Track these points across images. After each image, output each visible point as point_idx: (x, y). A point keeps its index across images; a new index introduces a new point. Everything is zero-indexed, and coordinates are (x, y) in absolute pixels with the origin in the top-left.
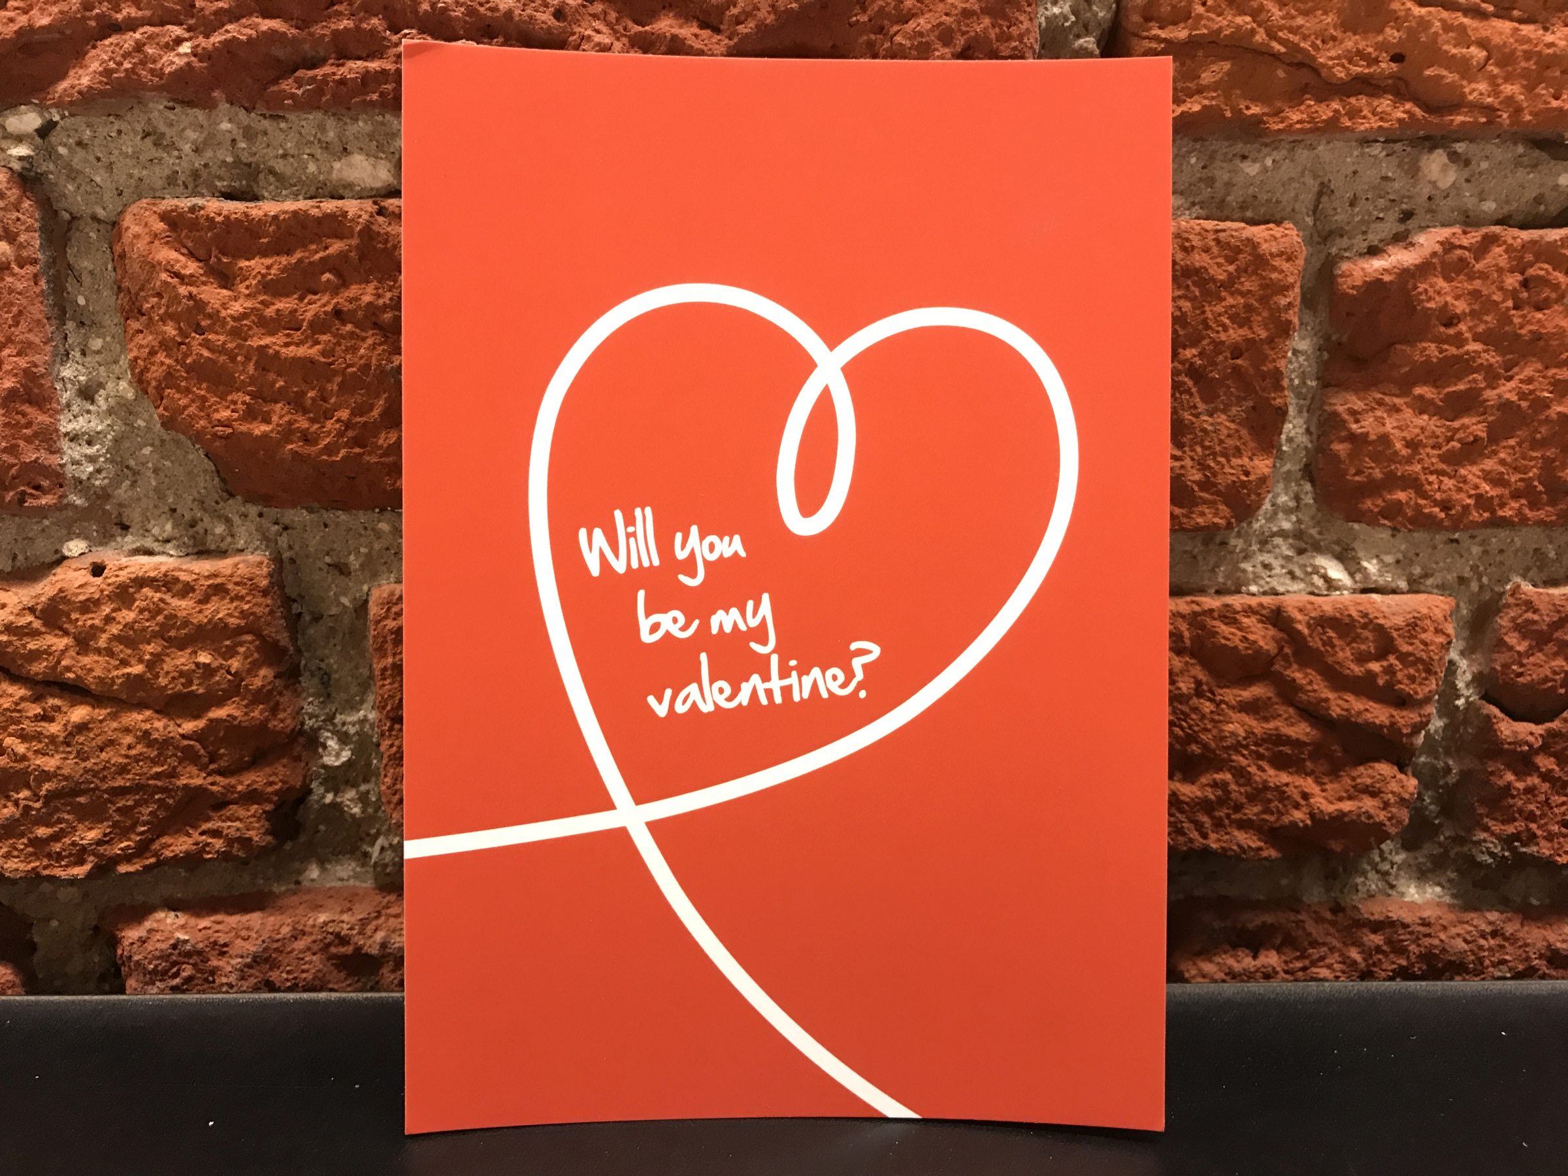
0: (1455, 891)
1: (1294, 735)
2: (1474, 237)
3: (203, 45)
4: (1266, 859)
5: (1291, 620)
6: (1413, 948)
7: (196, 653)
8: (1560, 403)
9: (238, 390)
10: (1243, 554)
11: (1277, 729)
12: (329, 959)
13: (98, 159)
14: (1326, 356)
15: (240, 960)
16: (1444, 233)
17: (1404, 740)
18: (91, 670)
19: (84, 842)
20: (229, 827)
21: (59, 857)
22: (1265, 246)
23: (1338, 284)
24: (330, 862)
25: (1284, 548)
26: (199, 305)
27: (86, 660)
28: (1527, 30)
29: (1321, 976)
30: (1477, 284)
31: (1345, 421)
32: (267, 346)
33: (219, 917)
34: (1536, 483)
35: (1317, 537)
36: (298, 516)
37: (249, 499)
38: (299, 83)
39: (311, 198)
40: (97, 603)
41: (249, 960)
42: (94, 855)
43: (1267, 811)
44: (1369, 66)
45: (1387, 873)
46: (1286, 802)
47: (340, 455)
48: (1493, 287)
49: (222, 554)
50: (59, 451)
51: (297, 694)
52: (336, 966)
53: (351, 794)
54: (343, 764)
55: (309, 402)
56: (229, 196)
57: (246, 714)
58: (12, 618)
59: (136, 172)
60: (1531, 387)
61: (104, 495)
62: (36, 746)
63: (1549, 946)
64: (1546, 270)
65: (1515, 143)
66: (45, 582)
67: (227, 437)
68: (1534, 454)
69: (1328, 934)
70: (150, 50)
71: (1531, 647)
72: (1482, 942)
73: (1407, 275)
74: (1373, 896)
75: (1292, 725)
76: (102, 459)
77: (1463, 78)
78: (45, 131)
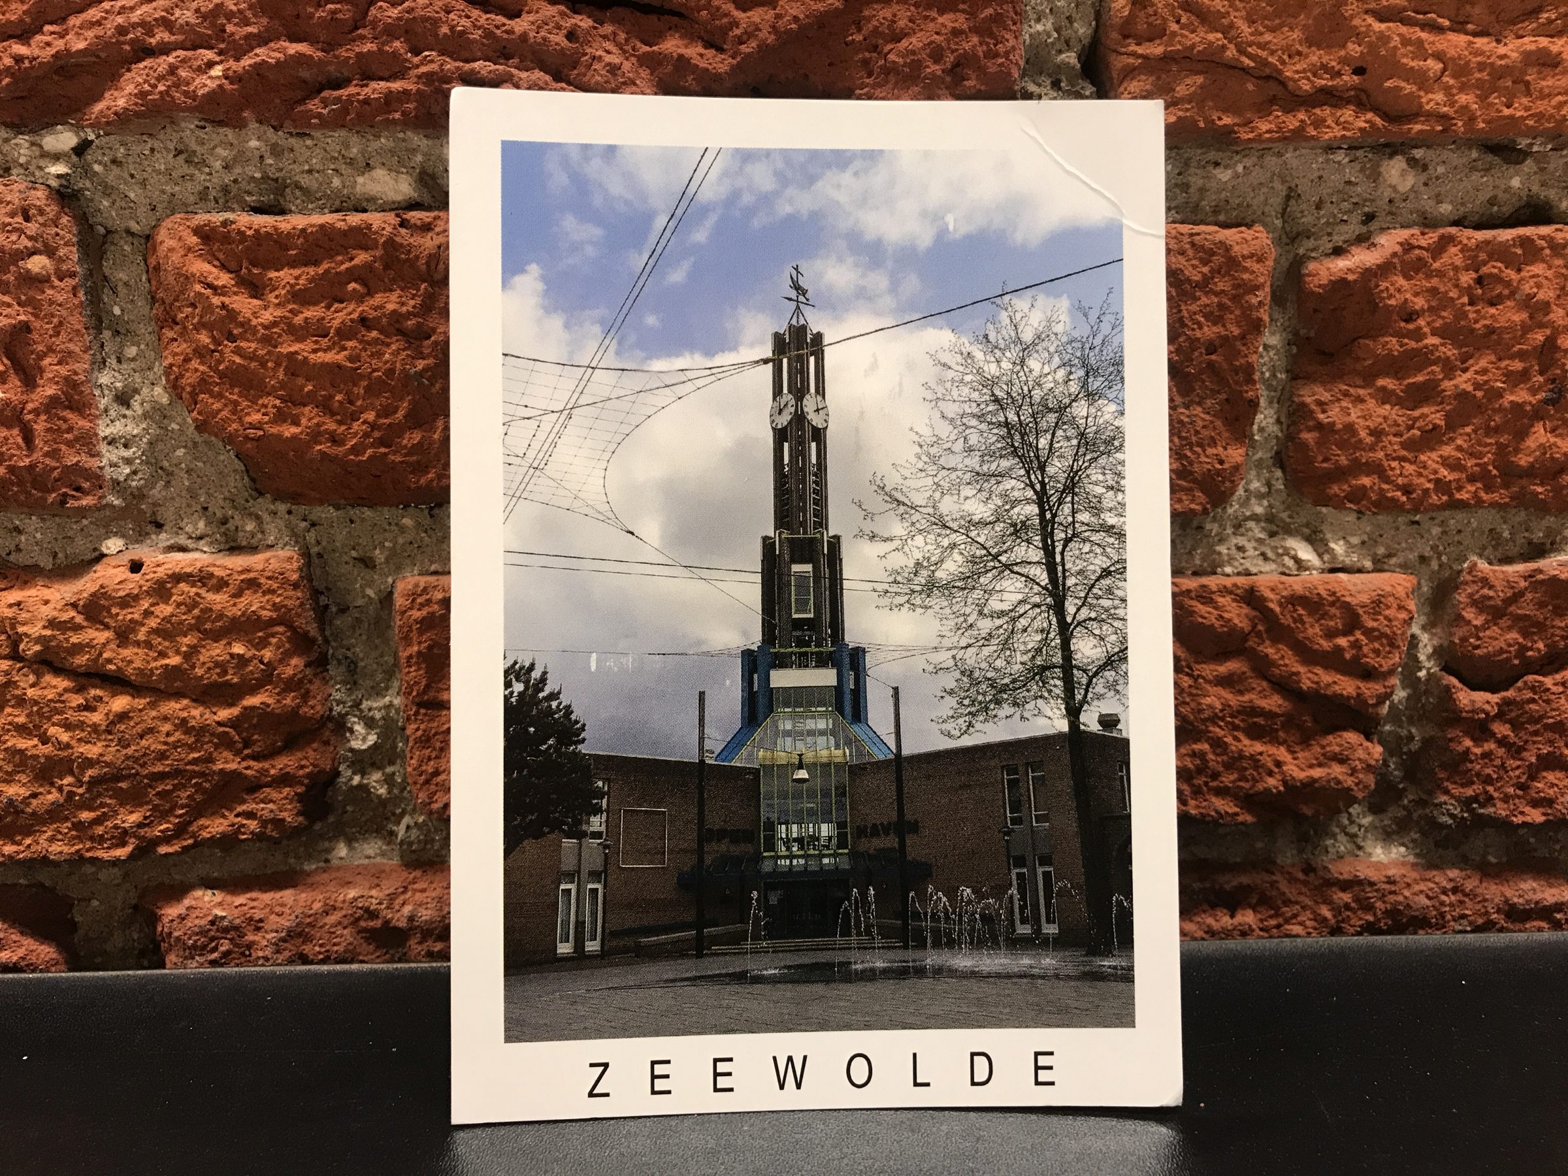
0: (1418, 851)
1: (1267, 707)
2: (1432, 237)
3: (234, 68)
4: (1242, 823)
5: (1265, 599)
6: (1379, 904)
7: (230, 644)
8: (1512, 393)
9: (269, 394)
10: (1216, 539)
11: (1251, 701)
12: (359, 932)
13: (132, 176)
14: (1294, 350)
15: (274, 934)
16: (1403, 234)
17: (1370, 710)
18: (131, 662)
19: (126, 825)
20: (263, 809)
21: (101, 839)
22: (1236, 248)
23: (1305, 282)
24: (357, 840)
25: (1256, 531)
26: (231, 315)
27: (127, 653)
28: (1481, 42)
29: (1294, 933)
30: (1435, 282)
31: (1312, 412)
32: (296, 353)
33: (254, 895)
34: (1491, 468)
35: (1288, 520)
36: (324, 513)
37: (278, 497)
38: (325, 103)
39: (337, 211)
40: (136, 598)
41: (283, 934)
42: (135, 837)
43: (1243, 778)
44: (1332, 78)
45: (1356, 836)
46: (1261, 770)
47: (367, 455)
48: (1449, 285)
49: (253, 549)
50: (98, 455)
51: (325, 682)
52: (366, 939)
53: (377, 776)
54: (370, 748)
55: (337, 404)
56: (258, 210)
57: (278, 701)
58: (55, 613)
59: (168, 188)
60: (1485, 378)
61: (139, 495)
62: (79, 734)
63: (1506, 901)
64: (1500, 269)
65: (1470, 149)
66: (86, 578)
67: (258, 439)
68: (1489, 441)
69: (1300, 893)
70: (183, 73)
71: (1487, 622)
72: (1444, 898)
73: (1370, 274)
74: (1342, 857)
75: (1265, 697)
76: (138, 461)
77: (1420, 89)
78: (81, 149)
